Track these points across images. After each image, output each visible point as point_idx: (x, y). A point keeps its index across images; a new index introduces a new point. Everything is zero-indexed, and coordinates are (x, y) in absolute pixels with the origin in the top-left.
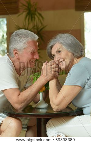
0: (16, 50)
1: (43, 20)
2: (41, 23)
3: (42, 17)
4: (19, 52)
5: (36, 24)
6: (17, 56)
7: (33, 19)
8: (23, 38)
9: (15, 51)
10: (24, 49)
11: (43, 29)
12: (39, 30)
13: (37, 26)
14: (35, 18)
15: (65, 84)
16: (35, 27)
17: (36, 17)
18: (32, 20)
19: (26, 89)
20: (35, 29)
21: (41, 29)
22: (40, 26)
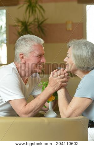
0: (23, 55)
1: (44, 13)
2: (42, 16)
3: (43, 10)
4: (25, 56)
5: (36, 17)
6: (23, 61)
7: (34, 12)
8: (28, 42)
9: (21, 56)
10: (30, 52)
11: (44, 22)
12: (40, 23)
13: (37, 18)
14: (35, 11)
15: (75, 95)
16: (36, 20)
17: (37, 9)
18: (32, 12)
19: (35, 98)
20: (35, 22)
21: (42, 22)
22: (41, 19)
